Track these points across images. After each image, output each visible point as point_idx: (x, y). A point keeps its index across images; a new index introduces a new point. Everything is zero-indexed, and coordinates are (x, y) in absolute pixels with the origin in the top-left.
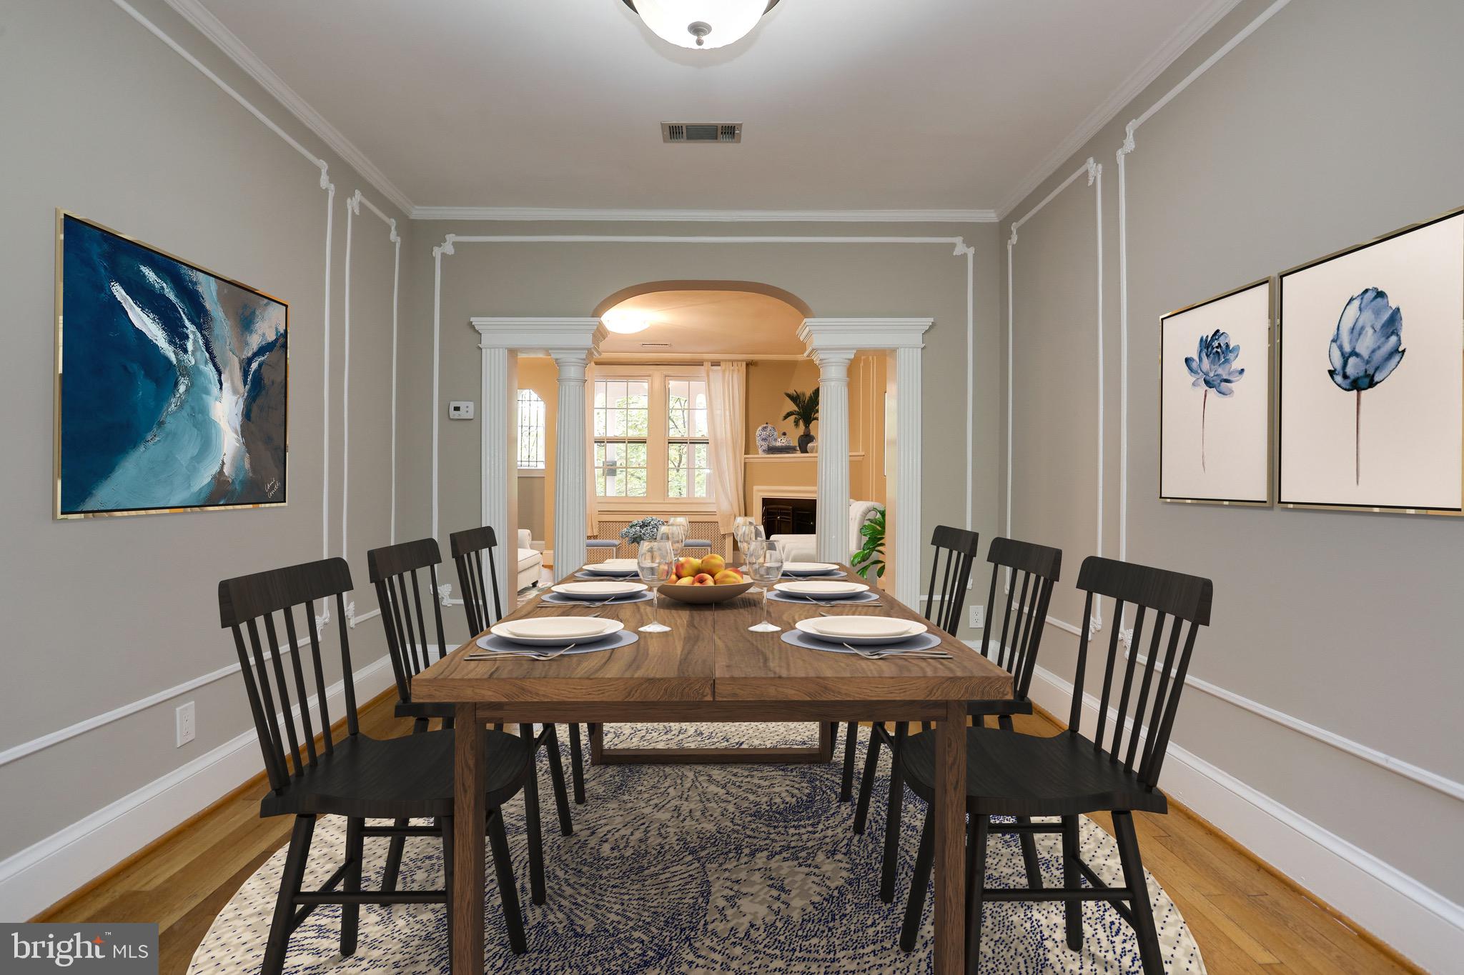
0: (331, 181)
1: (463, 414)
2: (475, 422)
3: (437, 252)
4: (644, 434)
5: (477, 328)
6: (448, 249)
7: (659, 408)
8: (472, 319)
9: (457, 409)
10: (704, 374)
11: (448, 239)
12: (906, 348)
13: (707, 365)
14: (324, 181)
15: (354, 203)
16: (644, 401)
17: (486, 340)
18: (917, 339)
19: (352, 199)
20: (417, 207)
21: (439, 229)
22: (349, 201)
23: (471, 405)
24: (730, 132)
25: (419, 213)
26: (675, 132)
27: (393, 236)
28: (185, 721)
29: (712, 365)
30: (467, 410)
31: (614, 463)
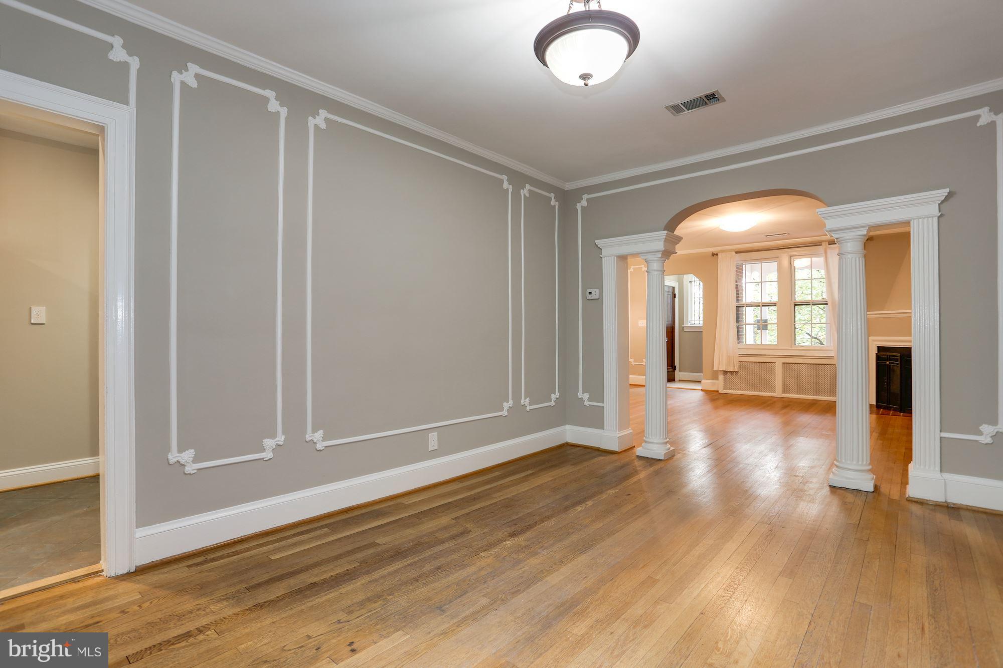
0: (509, 184)
1: (593, 296)
2: (599, 300)
3: (579, 206)
4: (775, 299)
5: (599, 246)
6: (584, 203)
7: (787, 280)
8: (596, 241)
9: (590, 293)
10: (823, 252)
11: (584, 197)
12: (928, 218)
13: (825, 245)
14: (506, 185)
15: (524, 192)
16: (774, 276)
17: (604, 252)
18: (934, 210)
19: (523, 190)
20: (567, 183)
21: (578, 194)
22: (522, 191)
23: (597, 290)
24: (712, 97)
25: (568, 186)
26: (676, 109)
27: (553, 202)
28: (433, 440)
29: (829, 244)
30: (596, 293)
31: (766, 321)
